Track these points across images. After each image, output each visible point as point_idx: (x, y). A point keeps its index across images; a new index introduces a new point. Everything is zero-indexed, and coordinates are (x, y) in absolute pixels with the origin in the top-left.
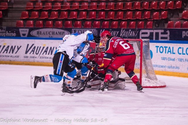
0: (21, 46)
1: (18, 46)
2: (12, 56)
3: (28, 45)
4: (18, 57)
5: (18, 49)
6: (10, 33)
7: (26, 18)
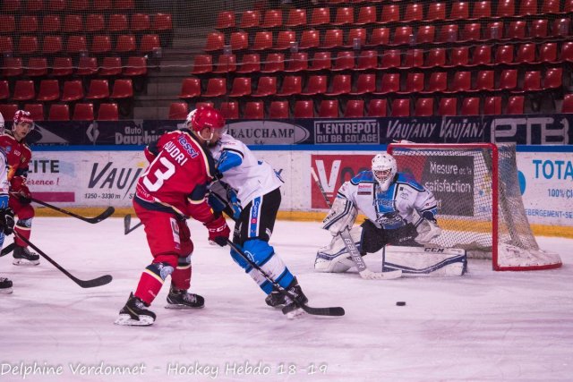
6: (155, 134)
7: (195, 97)
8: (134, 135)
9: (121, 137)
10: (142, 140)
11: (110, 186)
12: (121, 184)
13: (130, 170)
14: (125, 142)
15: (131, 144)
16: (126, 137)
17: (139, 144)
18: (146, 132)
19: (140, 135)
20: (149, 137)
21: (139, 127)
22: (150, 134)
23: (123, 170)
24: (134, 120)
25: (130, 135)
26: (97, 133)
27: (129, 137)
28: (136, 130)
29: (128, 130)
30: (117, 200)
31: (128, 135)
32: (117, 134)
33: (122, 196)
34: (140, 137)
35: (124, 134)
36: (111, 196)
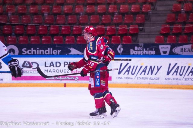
0: (161, 66)
1: (158, 67)
2: (150, 78)
3: (170, 64)
4: (158, 79)
5: (158, 70)
6: (148, 50)
7: (167, 33)
8: (139, 50)
9: (133, 51)
10: (142, 53)
11: (128, 74)
12: (133, 73)
13: (137, 66)
14: (135, 54)
15: (138, 55)
16: (135, 51)
17: (141, 54)
18: (145, 49)
19: (142, 50)
20: (146, 51)
21: (141, 47)
22: (146, 50)
23: (134, 66)
24: (139, 44)
25: (137, 50)
26: (122, 49)
27: (136, 51)
28: (140, 48)
29: (136, 48)
30: (131, 80)
31: (136, 50)
32: (131, 50)
33: (134, 78)
34: (142, 51)
35: (134, 50)
36: (128, 78)
